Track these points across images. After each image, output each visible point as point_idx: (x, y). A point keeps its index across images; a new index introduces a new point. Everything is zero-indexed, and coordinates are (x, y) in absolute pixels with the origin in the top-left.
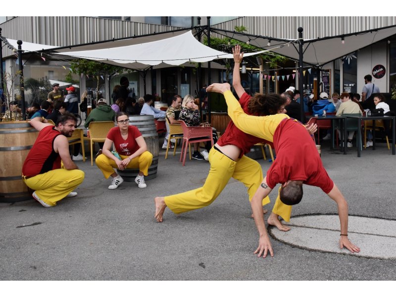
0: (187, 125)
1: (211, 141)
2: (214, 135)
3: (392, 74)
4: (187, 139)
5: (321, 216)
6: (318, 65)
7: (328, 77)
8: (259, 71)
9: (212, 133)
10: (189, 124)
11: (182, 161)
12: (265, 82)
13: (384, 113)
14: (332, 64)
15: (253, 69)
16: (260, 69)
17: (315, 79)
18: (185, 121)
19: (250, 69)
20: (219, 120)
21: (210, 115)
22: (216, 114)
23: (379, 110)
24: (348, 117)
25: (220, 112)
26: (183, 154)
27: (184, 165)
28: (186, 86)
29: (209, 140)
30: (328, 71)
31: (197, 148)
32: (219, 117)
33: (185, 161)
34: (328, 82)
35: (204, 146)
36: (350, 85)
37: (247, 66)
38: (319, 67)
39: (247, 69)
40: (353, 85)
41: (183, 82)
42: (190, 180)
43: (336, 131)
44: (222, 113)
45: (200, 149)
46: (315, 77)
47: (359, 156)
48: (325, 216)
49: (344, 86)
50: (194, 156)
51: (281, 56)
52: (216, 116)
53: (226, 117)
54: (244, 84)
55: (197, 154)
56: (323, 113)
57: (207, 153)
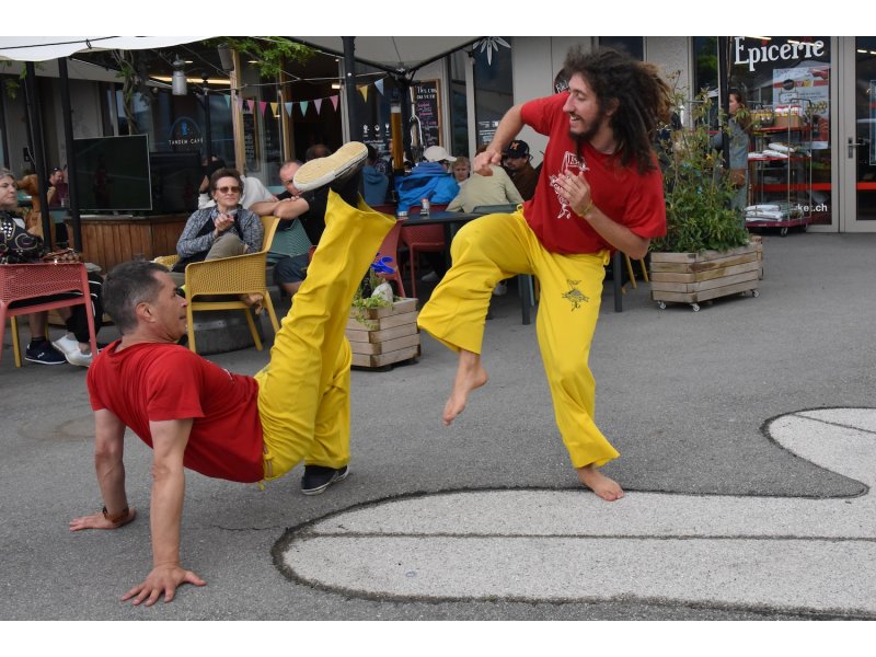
1: (84, 306)
2: (93, 288)
5: (427, 500)
6: (402, 70)
7: (433, 103)
8: (228, 86)
9: (86, 283)
10: (4, 255)
12: (248, 120)
14: (441, 63)
15: (210, 81)
16: (232, 82)
17: (396, 110)
19: (201, 81)
20: (109, 241)
21: (78, 224)
22: (101, 222)
25: (111, 213)
30: (431, 84)
31: (42, 330)
32: (108, 229)
34: (435, 118)
37: (189, 72)
38: (404, 73)
39: (189, 80)
42: (20, 432)
44: (117, 216)
45: (51, 333)
46: (396, 102)
48: (437, 497)
49: (478, 128)
52: (100, 228)
53: (133, 227)
54: (184, 127)
55: (43, 349)
56: (421, 207)
57: (77, 343)
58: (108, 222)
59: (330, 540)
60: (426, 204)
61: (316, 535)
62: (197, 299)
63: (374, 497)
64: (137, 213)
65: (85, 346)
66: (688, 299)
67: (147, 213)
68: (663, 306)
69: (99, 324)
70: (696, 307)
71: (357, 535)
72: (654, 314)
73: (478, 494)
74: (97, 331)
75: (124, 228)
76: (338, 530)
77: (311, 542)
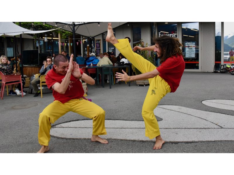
0: (4, 74)
1: (20, 83)
2: (22, 80)
3: (134, 43)
4: (4, 83)
5: (79, 121)
6: (91, 37)
7: (99, 44)
8: (58, 40)
9: (21, 79)
10: (5, 73)
11: (1, 97)
12: (62, 47)
13: (124, 63)
15: (53, 38)
16: (59, 38)
17: (88, 45)
18: (2, 72)
19: (51, 38)
20: (30, 71)
22: (29, 67)
23: (121, 62)
24: (104, 67)
25: (31, 65)
26: (2, 92)
27: (3, 99)
28: (11, 49)
29: (19, 83)
31: (12, 89)
32: (30, 68)
33: (3, 96)
35: (17, 86)
36: (112, 48)
37: (48, 36)
38: (91, 38)
39: (48, 38)
40: (113, 48)
41: (9, 46)
42: (5, 108)
43: (99, 75)
44: (32, 66)
46: (88, 44)
47: (110, 88)
48: (81, 121)
49: (108, 49)
50: (10, 93)
51: (68, 32)
52: (29, 68)
53: (35, 68)
54: (50, 48)
55: (12, 92)
56: (91, 65)
57: (19, 91)
58: (30, 67)
59: (58, 128)
60: (92, 64)
61: (56, 127)
62: (43, 82)
63: (69, 121)
64: (36, 65)
65: (21, 92)
66: (143, 84)
67: (38, 65)
68: (138, 85)
69: (23, 87)
70: (145, 86)
71: (63, 127)
72: (136, 87)
73: (89, 120)
74: (23, 88)
75: (33, 68)
76: (60, 127)
77: (54, 129)
